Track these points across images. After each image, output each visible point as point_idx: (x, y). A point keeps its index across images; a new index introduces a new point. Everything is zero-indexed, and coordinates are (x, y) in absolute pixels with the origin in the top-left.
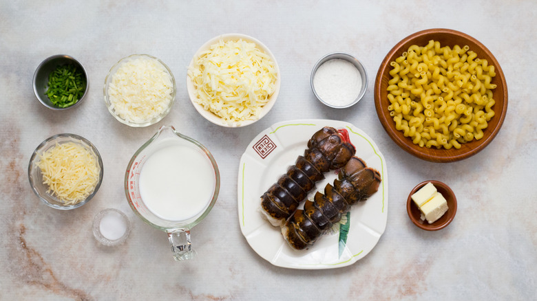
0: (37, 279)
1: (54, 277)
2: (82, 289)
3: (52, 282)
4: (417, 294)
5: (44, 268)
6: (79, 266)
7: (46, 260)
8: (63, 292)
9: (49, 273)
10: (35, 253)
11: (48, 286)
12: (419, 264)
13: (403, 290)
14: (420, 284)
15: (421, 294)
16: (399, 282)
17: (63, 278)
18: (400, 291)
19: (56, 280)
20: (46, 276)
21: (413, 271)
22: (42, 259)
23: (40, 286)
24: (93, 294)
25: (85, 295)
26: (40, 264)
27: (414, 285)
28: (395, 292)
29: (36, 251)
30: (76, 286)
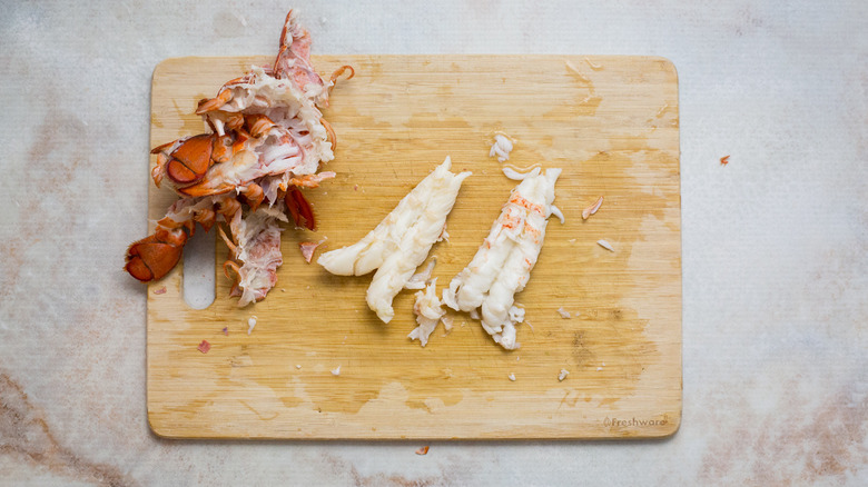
0: (13, 442)
1: (50, 436)
2: (113, 464)
3: (47, 447)
4: (847, 472)
5: (29, 417)
6: (107, 412)
7: (33, 399)
8: (71, 470)
9: (40, 429)
10: (10, 384)
11: (37, 457)
12: (850, 405)
13: (818, 463)
14: (852, 449)
15: (854, 471)
16: (809, 445)
17: (71, 440)
18: (810, 465)
19: (55, 443)
20: (34, 434)
21: (838, 422)
22: (25, 397)
23: (21, 457)
24: (137, 475)
25: (119, 477)
26: (20, 407)
27: (840, 452)
28: (799, 467)
29: (12, 379)
30: (101, 456)
